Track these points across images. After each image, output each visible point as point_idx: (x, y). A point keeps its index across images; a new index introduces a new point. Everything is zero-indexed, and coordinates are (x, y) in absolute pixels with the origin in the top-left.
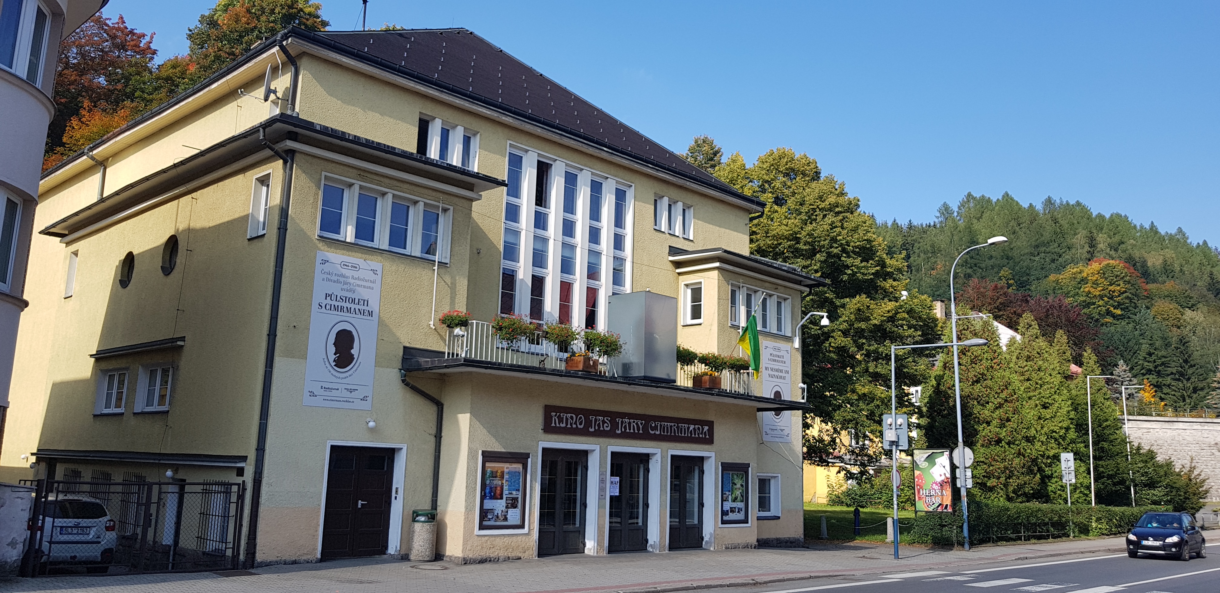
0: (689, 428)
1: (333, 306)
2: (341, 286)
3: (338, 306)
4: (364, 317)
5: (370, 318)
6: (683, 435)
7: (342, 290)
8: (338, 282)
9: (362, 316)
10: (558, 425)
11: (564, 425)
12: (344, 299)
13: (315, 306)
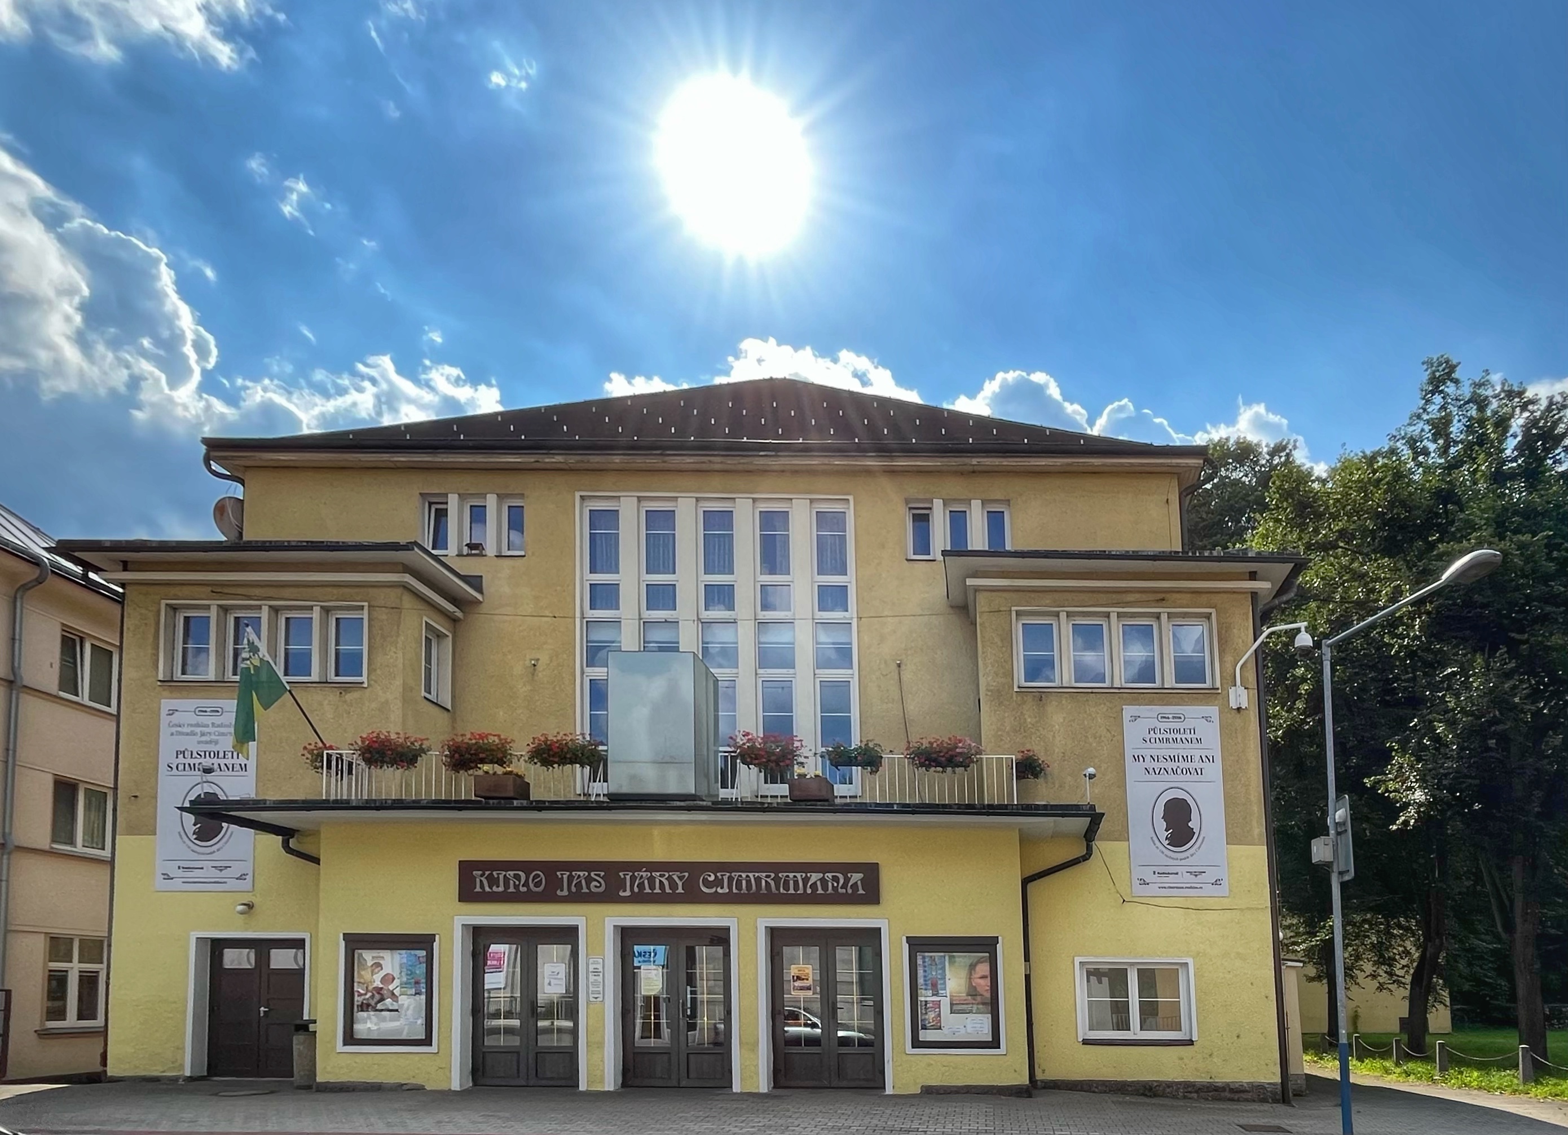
0: (806, 880)
1: (187, 766)
2: (198, 738)
3: (194, 765)
4: (234, 773)
5: (243, 773)
6: (792, 891)
7: (199, 742)
8: (193, 734)
9: (230, 773)
10: (487, 889)
11: (501, 889)
12: (203, 754)
13: (162, 767)
